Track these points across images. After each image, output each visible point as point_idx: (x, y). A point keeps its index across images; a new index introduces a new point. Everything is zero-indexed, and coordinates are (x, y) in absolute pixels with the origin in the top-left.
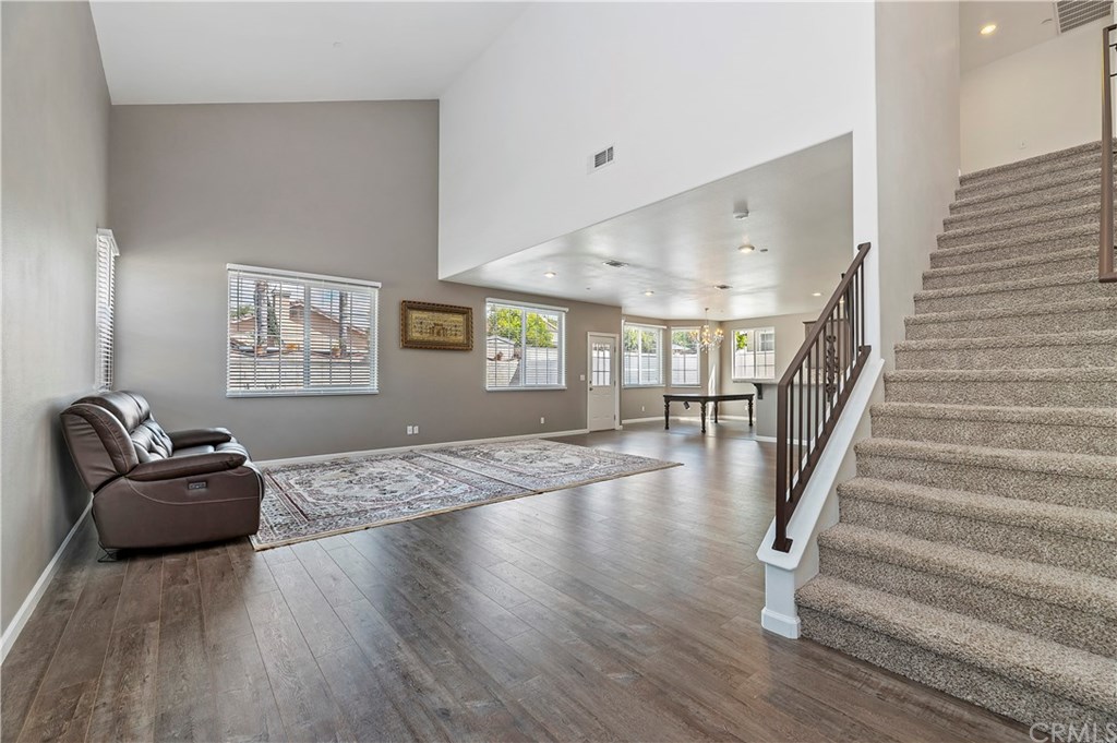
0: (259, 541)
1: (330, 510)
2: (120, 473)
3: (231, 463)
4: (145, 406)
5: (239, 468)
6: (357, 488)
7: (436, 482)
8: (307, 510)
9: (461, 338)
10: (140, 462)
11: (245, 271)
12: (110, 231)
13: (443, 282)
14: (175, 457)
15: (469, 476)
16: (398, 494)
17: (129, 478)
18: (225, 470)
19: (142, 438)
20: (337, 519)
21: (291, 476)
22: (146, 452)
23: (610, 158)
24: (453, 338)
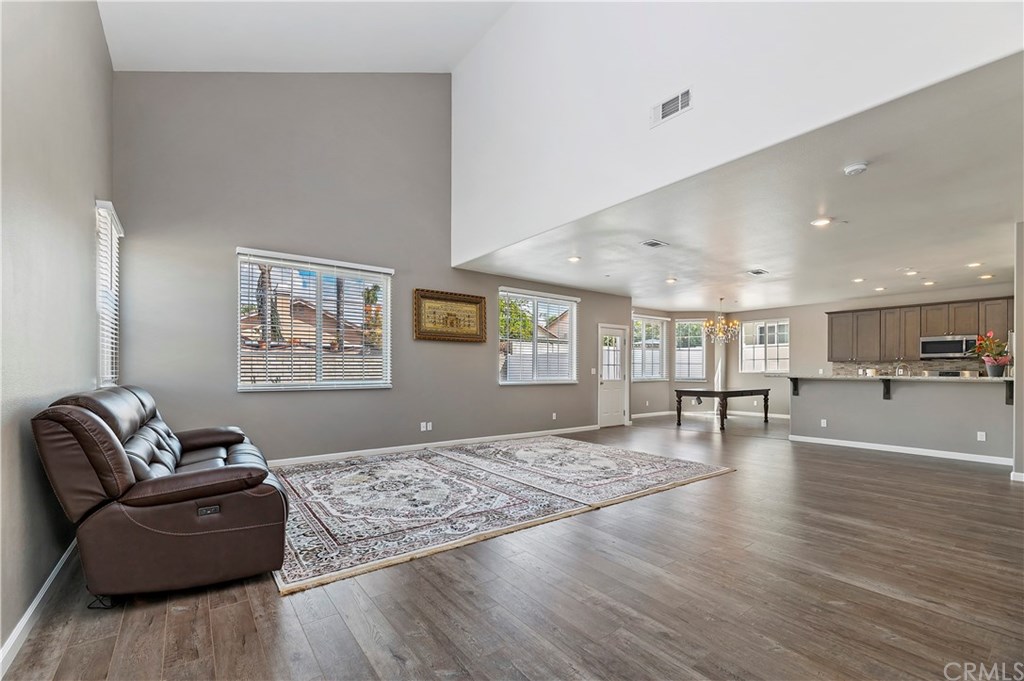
0: (284, 579)
1: (360, 528)
2: (111, 497)
3: (249, 481)
4: (149, 402)
5: (260, 486)
6: (382, 496)
7: (468, 490)
8: (335, 529)
9: (474, 329)
10: (138, 479)
11: (255, 256)
12: (110, 203)
13: (456, 269)
14: (179, 474)
15: (503, 482)
16: (431, 506)
17: (124, 503)
18: (241, 489)
19: (141, 448)
20: (372, 542)
21: (307, 479)
22: (146, 466)
23: (686, 104)
24: (466, 328)
